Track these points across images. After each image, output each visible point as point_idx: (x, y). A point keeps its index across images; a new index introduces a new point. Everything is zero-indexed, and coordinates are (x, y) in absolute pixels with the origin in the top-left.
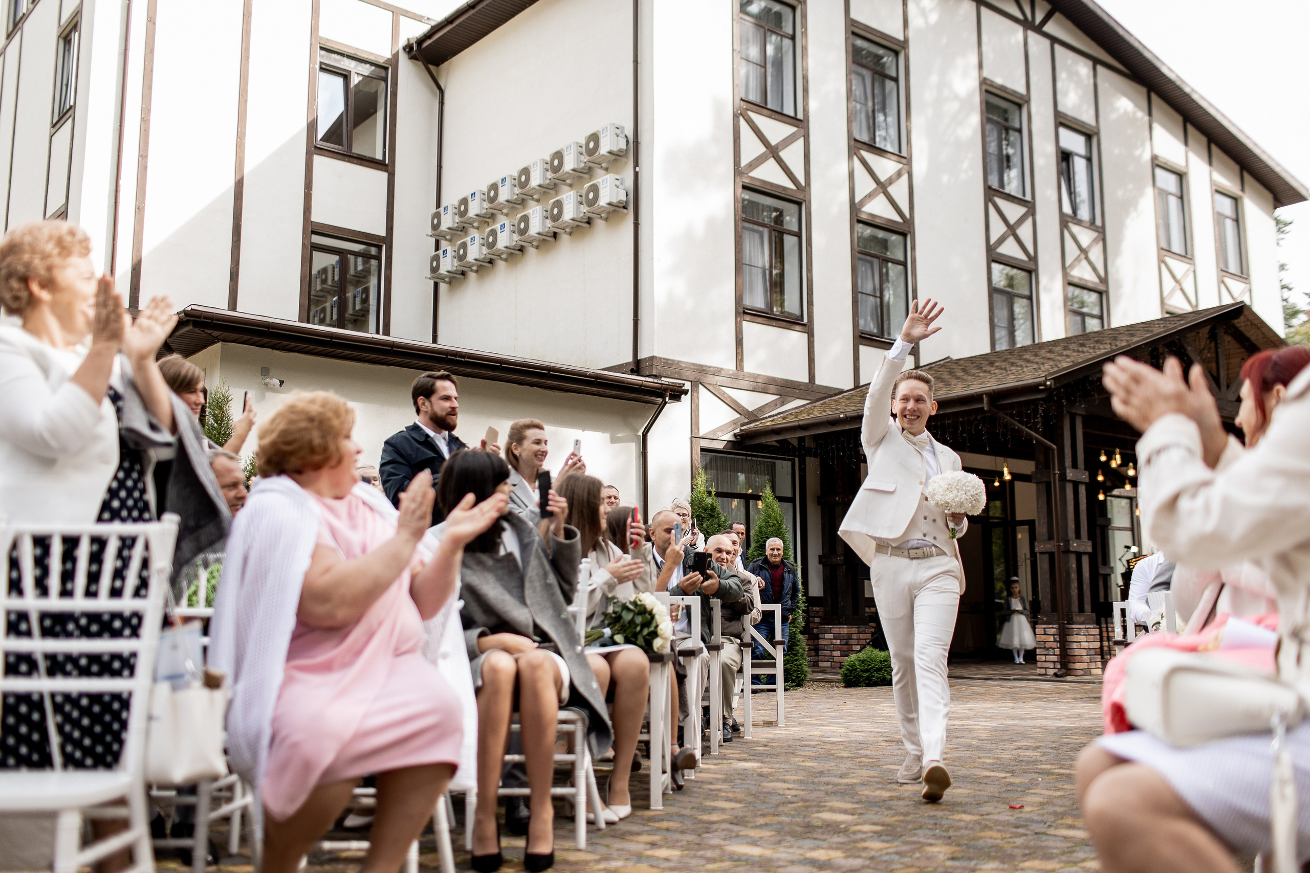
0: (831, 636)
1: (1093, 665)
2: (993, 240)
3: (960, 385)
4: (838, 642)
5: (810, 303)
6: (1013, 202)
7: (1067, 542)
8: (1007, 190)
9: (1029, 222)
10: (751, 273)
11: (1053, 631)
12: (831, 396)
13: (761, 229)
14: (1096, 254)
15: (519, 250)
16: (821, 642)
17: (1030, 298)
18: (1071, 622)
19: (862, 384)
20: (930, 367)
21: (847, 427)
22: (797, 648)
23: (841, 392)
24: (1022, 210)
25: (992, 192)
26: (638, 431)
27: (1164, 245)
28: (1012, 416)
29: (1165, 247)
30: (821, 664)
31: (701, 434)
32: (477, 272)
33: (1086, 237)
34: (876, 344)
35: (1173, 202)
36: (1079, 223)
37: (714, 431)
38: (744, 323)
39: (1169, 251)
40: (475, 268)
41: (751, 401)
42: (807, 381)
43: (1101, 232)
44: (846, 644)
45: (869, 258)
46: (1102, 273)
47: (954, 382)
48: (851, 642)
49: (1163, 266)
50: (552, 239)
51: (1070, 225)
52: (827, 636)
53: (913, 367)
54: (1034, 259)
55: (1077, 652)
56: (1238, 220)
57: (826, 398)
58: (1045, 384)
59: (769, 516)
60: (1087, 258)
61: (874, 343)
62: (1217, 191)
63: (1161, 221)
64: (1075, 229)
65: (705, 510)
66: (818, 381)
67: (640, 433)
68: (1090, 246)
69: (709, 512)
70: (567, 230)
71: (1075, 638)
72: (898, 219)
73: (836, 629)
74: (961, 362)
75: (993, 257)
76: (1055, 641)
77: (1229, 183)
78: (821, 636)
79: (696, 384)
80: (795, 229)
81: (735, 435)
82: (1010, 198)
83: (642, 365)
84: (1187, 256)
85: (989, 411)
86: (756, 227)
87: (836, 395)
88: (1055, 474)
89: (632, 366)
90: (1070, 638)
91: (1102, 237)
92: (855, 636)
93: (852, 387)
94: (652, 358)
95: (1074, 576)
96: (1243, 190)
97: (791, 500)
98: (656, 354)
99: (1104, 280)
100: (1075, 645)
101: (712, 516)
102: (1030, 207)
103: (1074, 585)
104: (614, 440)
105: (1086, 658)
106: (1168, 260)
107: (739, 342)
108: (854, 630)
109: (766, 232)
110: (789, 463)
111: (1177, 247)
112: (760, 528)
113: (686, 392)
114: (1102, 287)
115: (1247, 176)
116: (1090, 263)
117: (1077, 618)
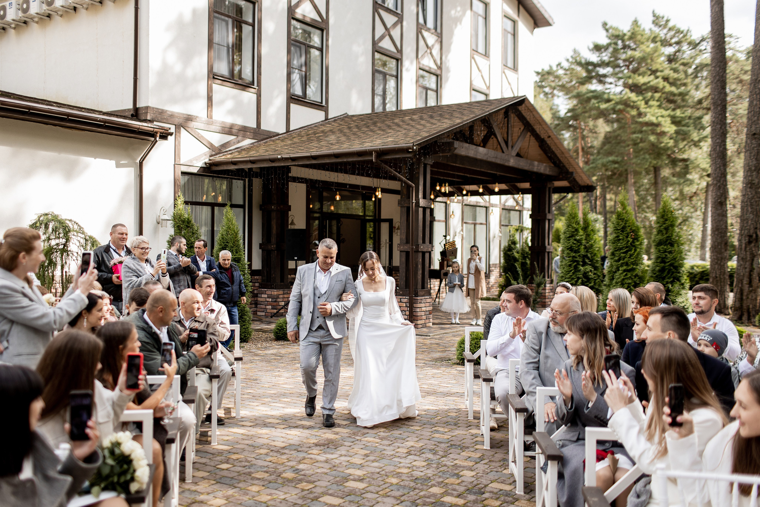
0: (266, 296)
1: (427, 321)
2: (377, 37)
3: (357, 142)
4: (270, 300)
5: (259, 73)
6: (390, 13)
7: (417, 246)
8: (386, 5)
9: (399, 27)
10: (219, 49)
11: (405, 300)
12: (271, 137)
13: (226, 18)
14: (436, 51)
15: (47, 16)
16: (259, 299)
17: (397, 77)
18: (417, 295)
19: (291, 129)
20: (335, 119)
21: (282, 165)
22: (245, 317)
23: (278, 134)
24: (395, 19)
25: (378, 6)
26: (136, 160)
27: (474, 47)
28: (391, 167)
29: (475, 49)
30: (259, 313)
31: (181, 163)
32: (15, 28)
33: (431, 39)
34: (302, 103)
35: (481, 21)
36: (428, 30)
37: (191, 161)
38: (214, 85)
39: (477, 52)
40: (13, 26)
41: (217, 139)
42: (255, 126)
43: (440, 37)
44: (275, 302)
45: (298, 44)
46: (439, 63)
47: (352, 137)
48: (279, 300)
49: (473, 61)
50: (73, 11)
51: (423, 31)
52: (263, 296)
53: (324, 119)
54: (400, 51)
55: (419, 314)
56: (514, 35)
57: (267, 138)
58: (413, 149)
59: (229, 228)
60: (431, 53)
61: (300, 102)
62: (505, 16)
63: (473, 32)
64: (426, 34)
65: (183, 222)
66: (263, 127)
67: (138, 161)
68: (433, 46)
69: (186, 224)
70: (85, 6)
71: (419, 305)
72: (319, 19)
73: (269, 292)
74: (355, 118)
75: (376, 49)
76: (406, 306)
77: (512, 12)
78: (259, 295)
79: (178, 127)
80: (250, 20)
81: (206, 163)
82: (388, 10)
83: (140, 112)
84: (486, 55)
85: (376, 162)
86: (223, 17)
87: (274, 136)
88: (413, 203)
89: (132, 112)
90: (415, 305)
91: (439, 40)
92: (281, 296)
93: (285, 131)
94: (147, 108)
95: (420, 266)
96: (518, 16)
97: (243, 206)
98: (150, 105)
99: (440, 68)
100: (418, 310)
101: (188, 227)
102: (400, 19)
103: (420, 272)
104: (118, 166)
105: (424, 317)
106: (475, 56)
107: (210, 99)
108: (281, 292)
109: (230, 21)
110: (242, 182)
111: (481, 49)
112: (222, 235)
113: (171, 134)
114: (438, 72)
115: (521, 8)
116: (432, 56)
117: (420, 293)
